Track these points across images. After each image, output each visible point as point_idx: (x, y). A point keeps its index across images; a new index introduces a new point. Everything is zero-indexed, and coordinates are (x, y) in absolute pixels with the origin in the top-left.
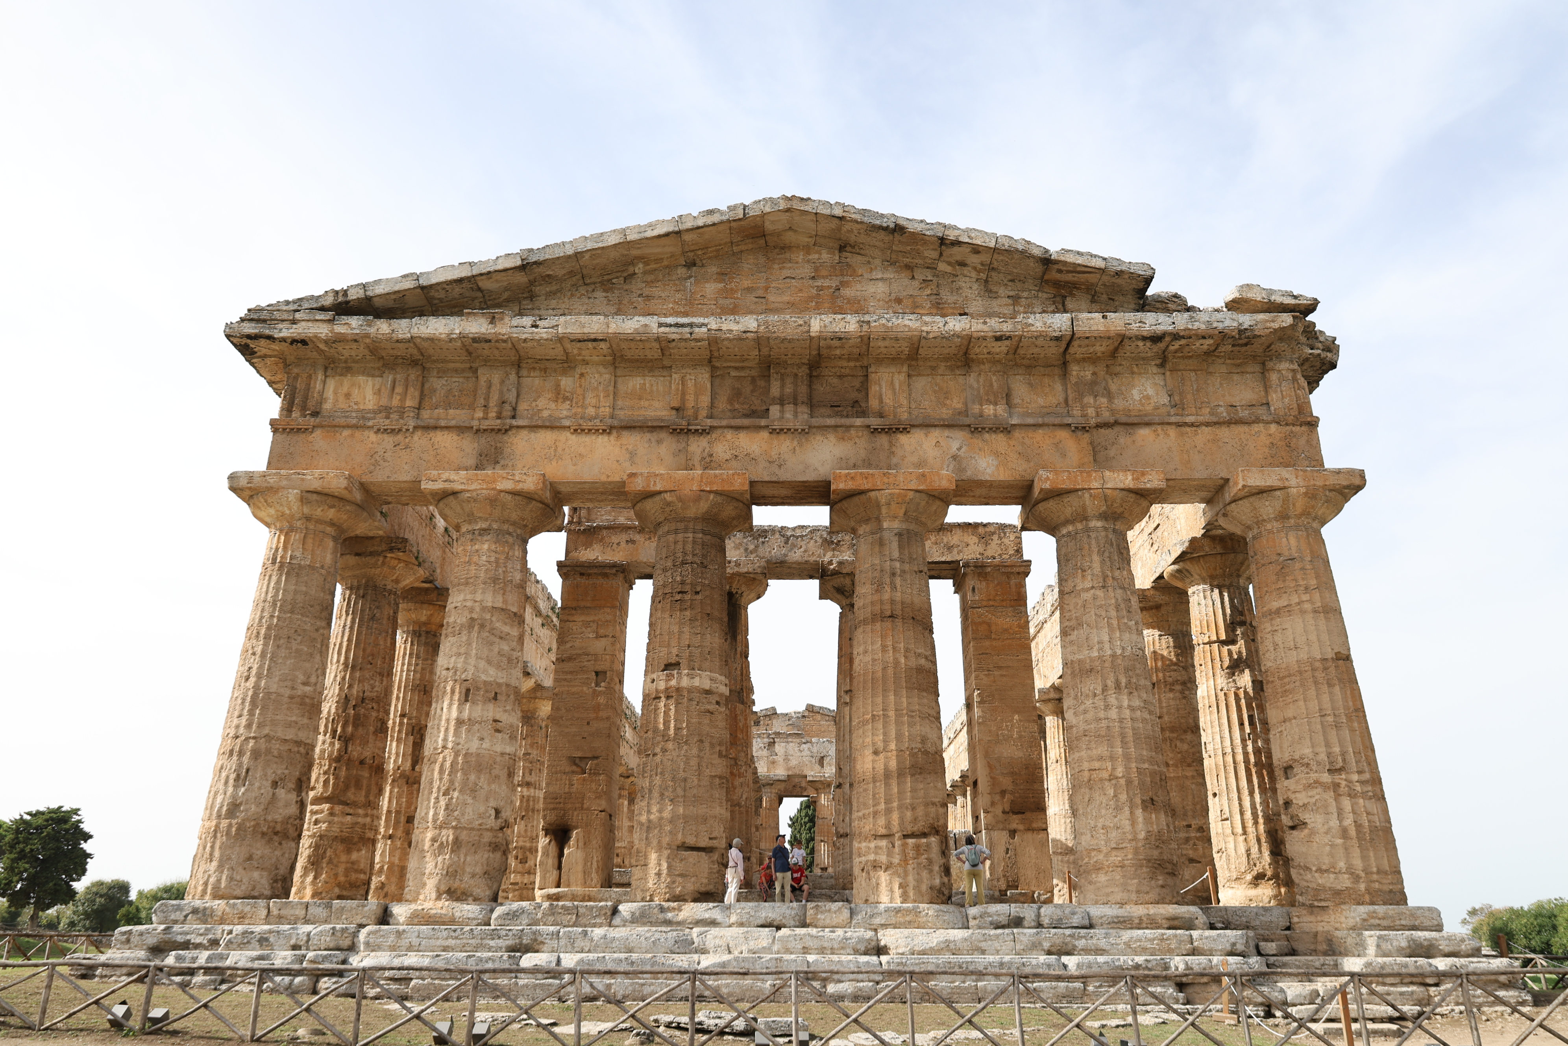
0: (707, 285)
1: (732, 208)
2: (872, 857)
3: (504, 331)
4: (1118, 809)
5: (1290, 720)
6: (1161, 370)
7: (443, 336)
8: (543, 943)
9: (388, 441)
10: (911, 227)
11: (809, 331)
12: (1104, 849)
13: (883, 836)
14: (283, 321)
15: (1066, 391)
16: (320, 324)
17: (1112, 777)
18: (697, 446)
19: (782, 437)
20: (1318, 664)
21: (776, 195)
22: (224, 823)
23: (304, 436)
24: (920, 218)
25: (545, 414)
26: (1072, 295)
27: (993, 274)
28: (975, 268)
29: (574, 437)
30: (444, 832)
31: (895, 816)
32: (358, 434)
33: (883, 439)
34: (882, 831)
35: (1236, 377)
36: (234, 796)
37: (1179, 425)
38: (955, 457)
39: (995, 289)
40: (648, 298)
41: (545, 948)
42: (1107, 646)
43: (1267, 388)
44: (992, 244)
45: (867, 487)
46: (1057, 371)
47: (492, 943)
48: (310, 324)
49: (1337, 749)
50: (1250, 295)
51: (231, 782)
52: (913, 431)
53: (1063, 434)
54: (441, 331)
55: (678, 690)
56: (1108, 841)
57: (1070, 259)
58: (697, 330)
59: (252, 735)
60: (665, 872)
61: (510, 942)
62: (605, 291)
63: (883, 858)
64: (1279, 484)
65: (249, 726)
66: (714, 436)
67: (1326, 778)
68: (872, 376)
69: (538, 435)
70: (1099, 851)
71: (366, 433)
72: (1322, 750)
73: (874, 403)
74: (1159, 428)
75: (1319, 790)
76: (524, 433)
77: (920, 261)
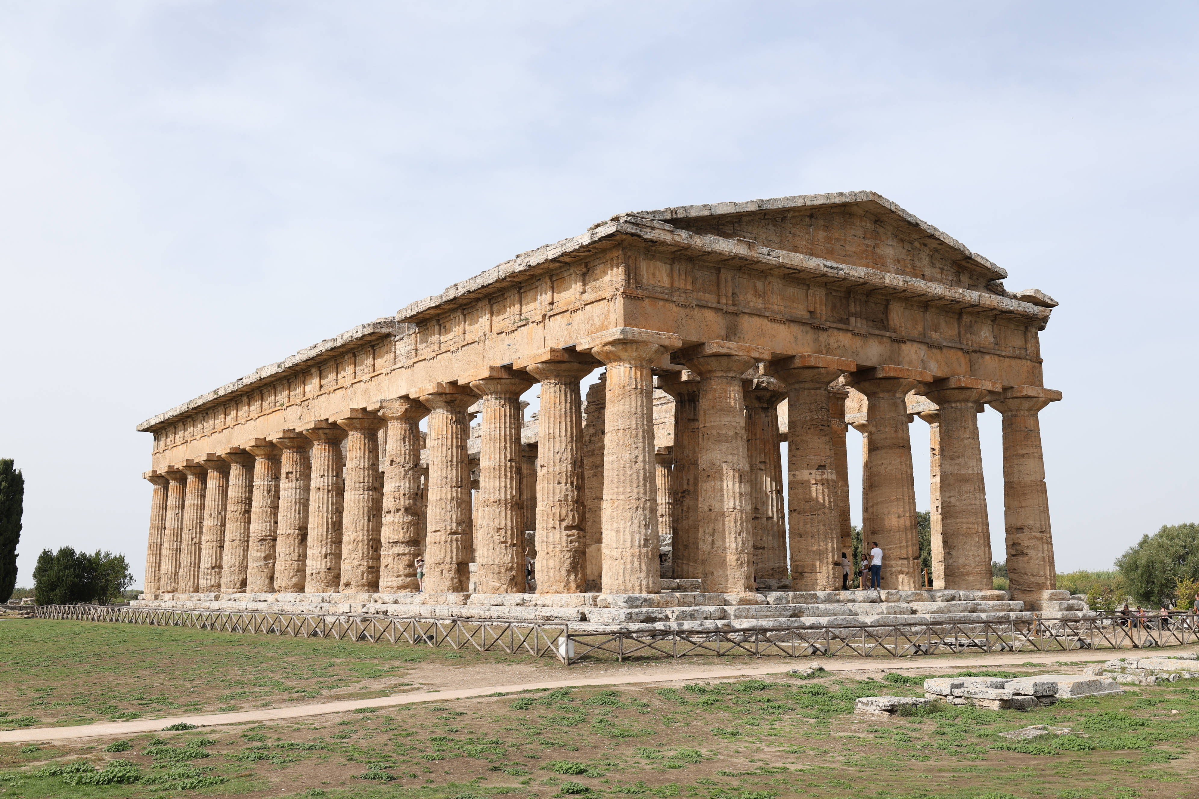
0: (820, 232)
1: (850, 194)
2: (899, 568)
3: (755, 255)
4: (979, 547)
5: (1024, 507)
6: (992, 323)
7: (727, 253)
8: (803, 612)
9: (683, 311)
10: (923, 226)
11: (884, 283)
12: (973, 565)
13: (905, 559)
14: (647, 226)
15: (959, 327)
16: (666, 233)
17: (977, 532)
18: (823, 337)
19: (857, 337)
20: (1038, 483)
21: (868, 190)
22: (644, 550)
23: (639, 302)
24: (925, 221)
25: (752, 304)
26: (963, 273)
27: (936, 254)
28: (929, 248)
29: (769, 323)
30: (742, 556)
31: (910, 549)
32: (667, 304)
33: (896, 345)
34: (904, 556)
35: (1016, 331)
36: (646, 535)
37: (999, 356)
38: (922, 360)
39: (935, 262)
40: (794, 235)
41: (805, 615)
42: (975, 469)
43: (1026, 340)
44: (952, 244)
45: (901, 376)
46: (957, 316)
47: (785, 613)
48: (661, 232)
49: (1043, 523)
50: (1038, 296)
51: (643, 526)
52: (908, 342)
53: (960, 353)
54: (726, 249)
55: (828, 480)
56: (974, 561)
57: (979, 260)
58: (840, 272)
59: (648, 498)
60: (832, 576)
61: (791, 613)
62: (774, 226)
63: (906, 569)
64: (1036, 395)
65: (645, 493)
66: (829, 332)
67: (1038, 535)
68: (891, 307)
69: (753, 319)
70: (970, 566)
71: (671, 305)
72: (1038, 522)
73: (891, 323)
74: (992, 356)
75: (1036, 540)
76: (746, 316)
77: (907, 238)
